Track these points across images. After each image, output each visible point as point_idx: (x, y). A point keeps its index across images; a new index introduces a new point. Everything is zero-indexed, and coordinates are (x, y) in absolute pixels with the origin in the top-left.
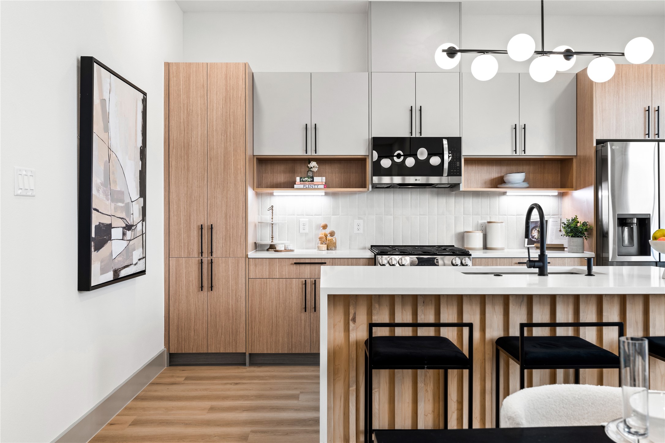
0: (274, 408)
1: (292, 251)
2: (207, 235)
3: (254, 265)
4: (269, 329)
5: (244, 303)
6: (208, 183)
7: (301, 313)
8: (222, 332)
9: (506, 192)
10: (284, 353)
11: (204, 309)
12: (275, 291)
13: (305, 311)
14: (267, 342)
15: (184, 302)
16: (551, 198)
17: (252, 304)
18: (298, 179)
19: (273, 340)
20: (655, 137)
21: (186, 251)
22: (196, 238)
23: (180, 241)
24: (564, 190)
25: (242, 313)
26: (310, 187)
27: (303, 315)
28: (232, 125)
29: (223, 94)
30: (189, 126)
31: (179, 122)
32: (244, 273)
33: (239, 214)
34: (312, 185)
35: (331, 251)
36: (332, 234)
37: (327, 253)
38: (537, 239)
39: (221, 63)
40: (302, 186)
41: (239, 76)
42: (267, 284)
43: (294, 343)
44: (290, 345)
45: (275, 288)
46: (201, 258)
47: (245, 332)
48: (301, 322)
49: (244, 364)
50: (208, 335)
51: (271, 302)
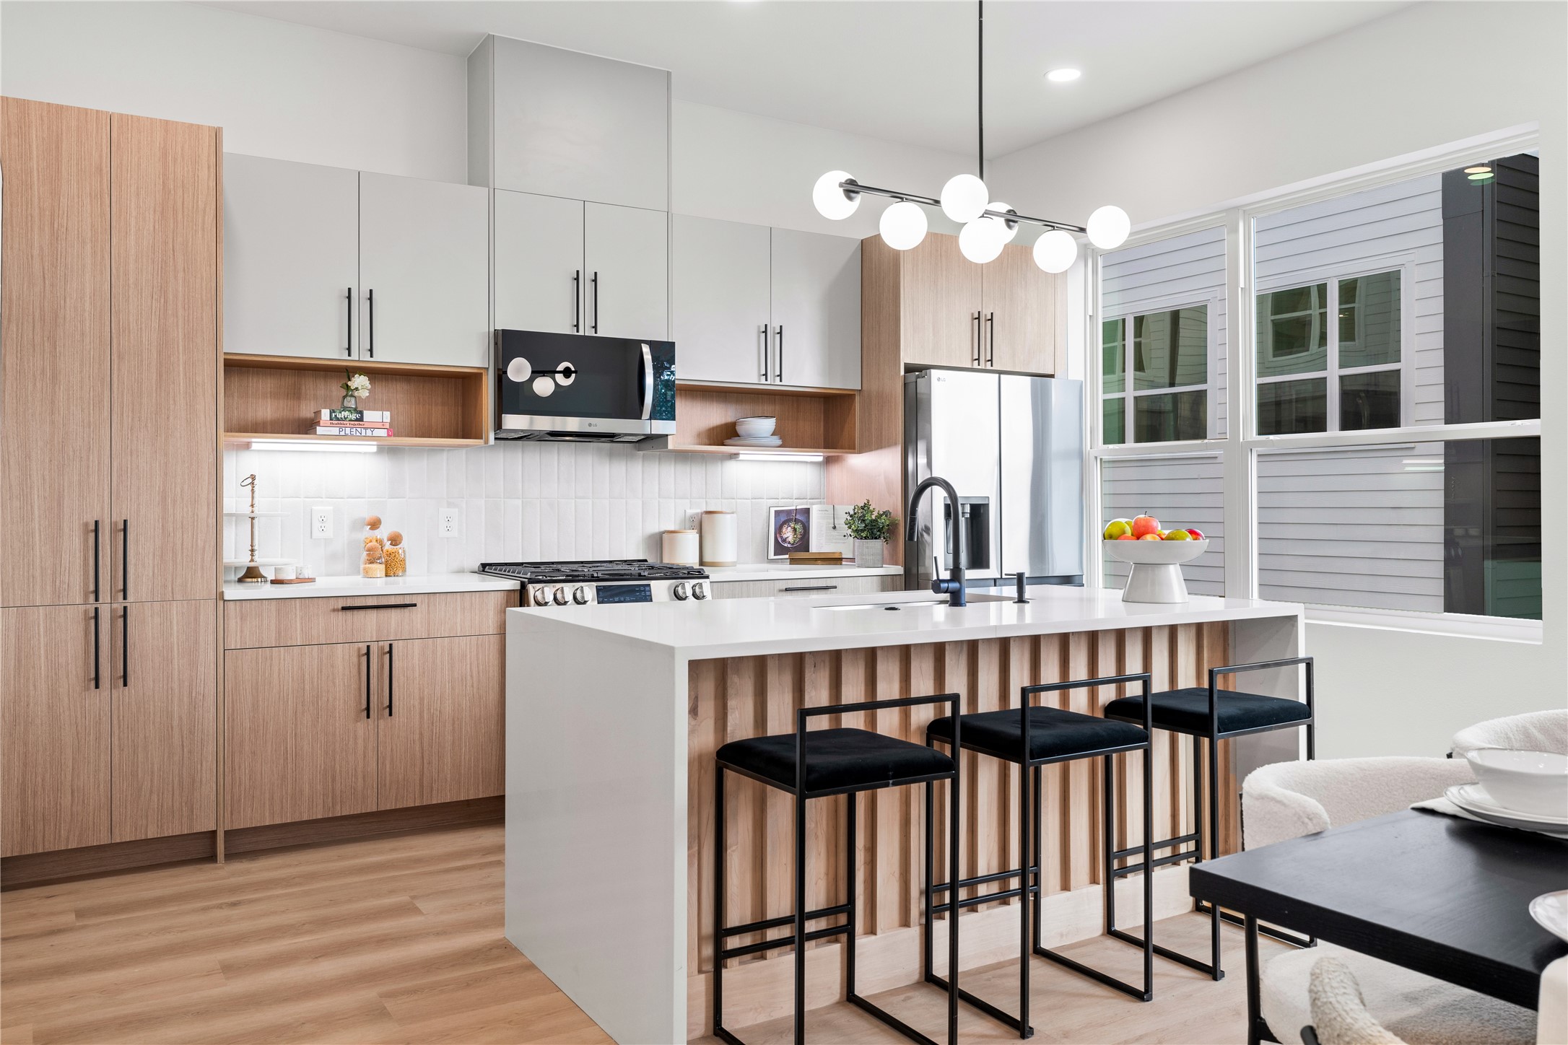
0: (384, 940)
1: (312, 580)
2: (109, 547)
3: (238, 618)
4: (276, 767)
5: (213, 710)
6: (114, 417)
7: (357, 721)
8: (152, 786)
9: (738, 454)
10: (314, 818)
11: (100, 733)
12: (293, 677)
13: (368, 717)
14: (273, 799)
15: (42, 721)
16: (809, 466)
17: (233, 711)
18: (325, 414)
19: (287, 793)
20: (986, 366)
21: (49, 588)
22: (78, 555)
23: (29, 565)
24: (830, 452)
25: (208, 735)
26: (354, 433)
27: (362, 727)
28: (181, 275)
29: (155, 197)
30: (56, 268)
31: (28, 255)
32: (211, 638)
33: (198, 495)
34: (359, 430)
35: (396, 578)
36: (395, 540)
37: (386, 584)
38: (793, 544)
39: (151, 119)
40: (335, 431)
41: (199, 157)
42: (272, 660)
43: (338, 793)
44: (330, 799)
45: (293, 668)
46: (96, 606)
47: (215, 780)
48: (356, 743)
49: (212, 858)
50: (113, 799)
51: (281, 703)
